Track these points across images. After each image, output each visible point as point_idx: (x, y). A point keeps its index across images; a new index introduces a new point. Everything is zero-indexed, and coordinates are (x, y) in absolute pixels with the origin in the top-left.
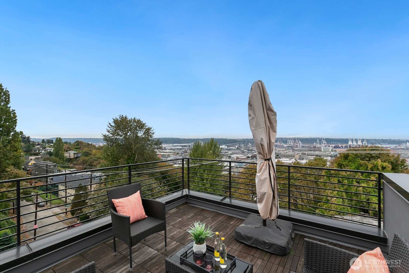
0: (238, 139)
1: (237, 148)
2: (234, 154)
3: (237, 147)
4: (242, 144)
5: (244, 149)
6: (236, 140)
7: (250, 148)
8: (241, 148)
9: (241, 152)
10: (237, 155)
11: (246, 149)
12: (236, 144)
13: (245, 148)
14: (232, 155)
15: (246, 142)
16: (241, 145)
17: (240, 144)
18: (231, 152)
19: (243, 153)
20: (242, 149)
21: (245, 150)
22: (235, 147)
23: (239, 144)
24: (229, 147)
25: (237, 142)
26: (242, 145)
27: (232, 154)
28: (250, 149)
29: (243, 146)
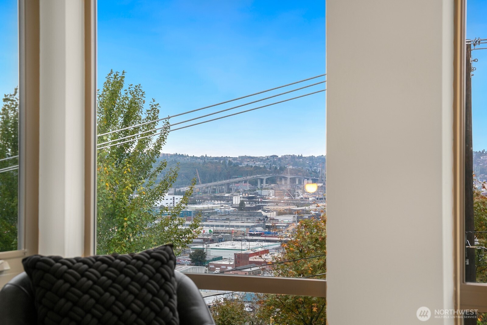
0: (243, 158)
1: (241, 207)
2: (220, 240)
3: (237, 200)
4: (264, 185)
5: (280, 213)
6: (236, 165)
7: (309, 204)
8: (259, 208)
9: (260, 229)
10: (238, 245)
11: (291, 212)
12: (233, 186)
13: (282, 208)
14: (212, 246)
15: (289, 177)
16: (262, 188)
17: (254, 183)
18: (207, 230)
19: (275, 235)
20: (268, 215)
21: (281, 218)
22: (229, 200)
23: (248, 187)
24: (194, 203)
25: (242, 175)
26: (264, 192)
27: (212, 241)
28: (308, 212)
29: (272, 197)
